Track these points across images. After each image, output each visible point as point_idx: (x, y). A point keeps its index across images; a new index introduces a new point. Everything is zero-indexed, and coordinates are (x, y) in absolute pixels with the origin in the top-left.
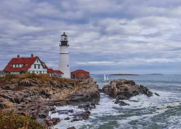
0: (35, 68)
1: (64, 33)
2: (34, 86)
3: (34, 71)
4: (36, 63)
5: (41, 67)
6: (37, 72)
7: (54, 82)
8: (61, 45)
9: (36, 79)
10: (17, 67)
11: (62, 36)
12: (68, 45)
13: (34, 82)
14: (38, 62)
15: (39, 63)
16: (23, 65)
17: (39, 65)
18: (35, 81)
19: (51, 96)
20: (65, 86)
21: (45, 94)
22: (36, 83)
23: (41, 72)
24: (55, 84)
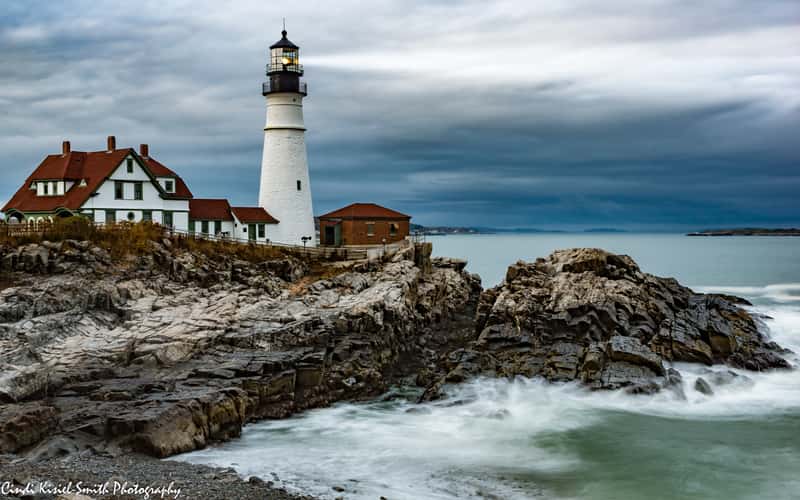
0: (119, 195)
1: (284, 33)
2: (69, 272)
3: (116, 210)
4: (121, 173)
5: (149, 191)
6: (131, 216)
7: (179, 259)
8: (268, 90)
9: (85, 243)
10: (50, 192)
11: (272, 48)
12: (301, 90)
13: (68, 258)
14: (130, 170)
15: (138, 174)
16: (69, 185)
17: (138, 185)
18: (75, 252)
19: (135, 318)
20: (235, 278)
21: (112, 310)
22: (81, 261)
23: (147, 213)
24: (180, 267)
